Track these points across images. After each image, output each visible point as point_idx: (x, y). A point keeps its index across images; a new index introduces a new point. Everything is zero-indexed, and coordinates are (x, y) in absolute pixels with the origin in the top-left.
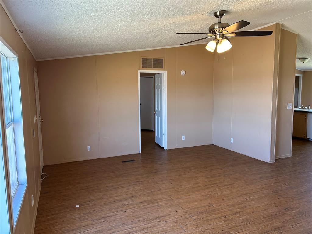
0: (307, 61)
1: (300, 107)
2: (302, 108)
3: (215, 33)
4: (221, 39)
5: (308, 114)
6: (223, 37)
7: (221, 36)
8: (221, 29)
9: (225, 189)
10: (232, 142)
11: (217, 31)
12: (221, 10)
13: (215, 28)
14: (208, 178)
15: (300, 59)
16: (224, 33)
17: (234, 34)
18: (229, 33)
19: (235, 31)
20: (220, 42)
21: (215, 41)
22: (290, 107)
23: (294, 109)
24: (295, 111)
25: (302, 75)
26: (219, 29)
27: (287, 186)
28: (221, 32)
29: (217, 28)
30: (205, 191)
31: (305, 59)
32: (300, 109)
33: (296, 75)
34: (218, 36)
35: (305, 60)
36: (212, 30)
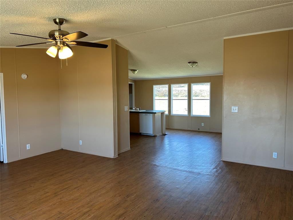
0: (136, 72)
1: (134, 109)
2: (135, 109)
3: (56, 39)
4: (63, 45)
5: (140, 114)
6: (64, 44)
7: (62, 42)
8: (62, 36)
9: (75, 191)
10: (81, 144)
11: (57, 37)
12: (60, 18)
13: (56, 34)
14: (57, 185)
15: (132, 70)
16: (65, 40)
17: (75, 43)
18: (70, 40)
19: (75, 40)
20: (61, 49)
21: (56, 47)
22: (127, 109)
23: (129, 110)
24: (130, 112)
25: (134, 83)
26: (60, 36)
27: (127, 176)
28: (61, 39)
29: (57, 34)
30: (54, 200)
31: (135, 70)
32: (134, 110)
33: (129, 83)
34: (59, 43)
35: (135, 72)
36: (52, 36)
